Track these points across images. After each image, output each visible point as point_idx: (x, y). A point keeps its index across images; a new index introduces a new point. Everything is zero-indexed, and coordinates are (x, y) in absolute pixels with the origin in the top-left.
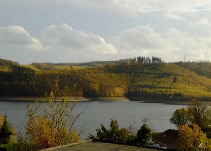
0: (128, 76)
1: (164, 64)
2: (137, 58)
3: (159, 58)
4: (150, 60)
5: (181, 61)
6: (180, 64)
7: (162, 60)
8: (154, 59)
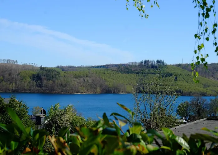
0: (136, 76)
1: (166, 65)
2: (144, 61)
3: (162, 61)
4: (154, 63)
5: (180, 63)
6: (179, 65)
7: (165, 63)
8: (158, 62)
